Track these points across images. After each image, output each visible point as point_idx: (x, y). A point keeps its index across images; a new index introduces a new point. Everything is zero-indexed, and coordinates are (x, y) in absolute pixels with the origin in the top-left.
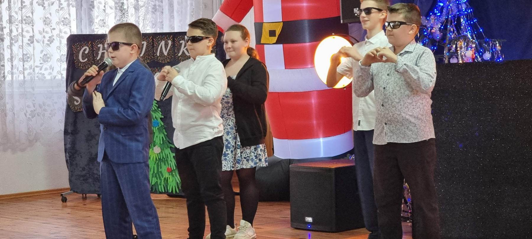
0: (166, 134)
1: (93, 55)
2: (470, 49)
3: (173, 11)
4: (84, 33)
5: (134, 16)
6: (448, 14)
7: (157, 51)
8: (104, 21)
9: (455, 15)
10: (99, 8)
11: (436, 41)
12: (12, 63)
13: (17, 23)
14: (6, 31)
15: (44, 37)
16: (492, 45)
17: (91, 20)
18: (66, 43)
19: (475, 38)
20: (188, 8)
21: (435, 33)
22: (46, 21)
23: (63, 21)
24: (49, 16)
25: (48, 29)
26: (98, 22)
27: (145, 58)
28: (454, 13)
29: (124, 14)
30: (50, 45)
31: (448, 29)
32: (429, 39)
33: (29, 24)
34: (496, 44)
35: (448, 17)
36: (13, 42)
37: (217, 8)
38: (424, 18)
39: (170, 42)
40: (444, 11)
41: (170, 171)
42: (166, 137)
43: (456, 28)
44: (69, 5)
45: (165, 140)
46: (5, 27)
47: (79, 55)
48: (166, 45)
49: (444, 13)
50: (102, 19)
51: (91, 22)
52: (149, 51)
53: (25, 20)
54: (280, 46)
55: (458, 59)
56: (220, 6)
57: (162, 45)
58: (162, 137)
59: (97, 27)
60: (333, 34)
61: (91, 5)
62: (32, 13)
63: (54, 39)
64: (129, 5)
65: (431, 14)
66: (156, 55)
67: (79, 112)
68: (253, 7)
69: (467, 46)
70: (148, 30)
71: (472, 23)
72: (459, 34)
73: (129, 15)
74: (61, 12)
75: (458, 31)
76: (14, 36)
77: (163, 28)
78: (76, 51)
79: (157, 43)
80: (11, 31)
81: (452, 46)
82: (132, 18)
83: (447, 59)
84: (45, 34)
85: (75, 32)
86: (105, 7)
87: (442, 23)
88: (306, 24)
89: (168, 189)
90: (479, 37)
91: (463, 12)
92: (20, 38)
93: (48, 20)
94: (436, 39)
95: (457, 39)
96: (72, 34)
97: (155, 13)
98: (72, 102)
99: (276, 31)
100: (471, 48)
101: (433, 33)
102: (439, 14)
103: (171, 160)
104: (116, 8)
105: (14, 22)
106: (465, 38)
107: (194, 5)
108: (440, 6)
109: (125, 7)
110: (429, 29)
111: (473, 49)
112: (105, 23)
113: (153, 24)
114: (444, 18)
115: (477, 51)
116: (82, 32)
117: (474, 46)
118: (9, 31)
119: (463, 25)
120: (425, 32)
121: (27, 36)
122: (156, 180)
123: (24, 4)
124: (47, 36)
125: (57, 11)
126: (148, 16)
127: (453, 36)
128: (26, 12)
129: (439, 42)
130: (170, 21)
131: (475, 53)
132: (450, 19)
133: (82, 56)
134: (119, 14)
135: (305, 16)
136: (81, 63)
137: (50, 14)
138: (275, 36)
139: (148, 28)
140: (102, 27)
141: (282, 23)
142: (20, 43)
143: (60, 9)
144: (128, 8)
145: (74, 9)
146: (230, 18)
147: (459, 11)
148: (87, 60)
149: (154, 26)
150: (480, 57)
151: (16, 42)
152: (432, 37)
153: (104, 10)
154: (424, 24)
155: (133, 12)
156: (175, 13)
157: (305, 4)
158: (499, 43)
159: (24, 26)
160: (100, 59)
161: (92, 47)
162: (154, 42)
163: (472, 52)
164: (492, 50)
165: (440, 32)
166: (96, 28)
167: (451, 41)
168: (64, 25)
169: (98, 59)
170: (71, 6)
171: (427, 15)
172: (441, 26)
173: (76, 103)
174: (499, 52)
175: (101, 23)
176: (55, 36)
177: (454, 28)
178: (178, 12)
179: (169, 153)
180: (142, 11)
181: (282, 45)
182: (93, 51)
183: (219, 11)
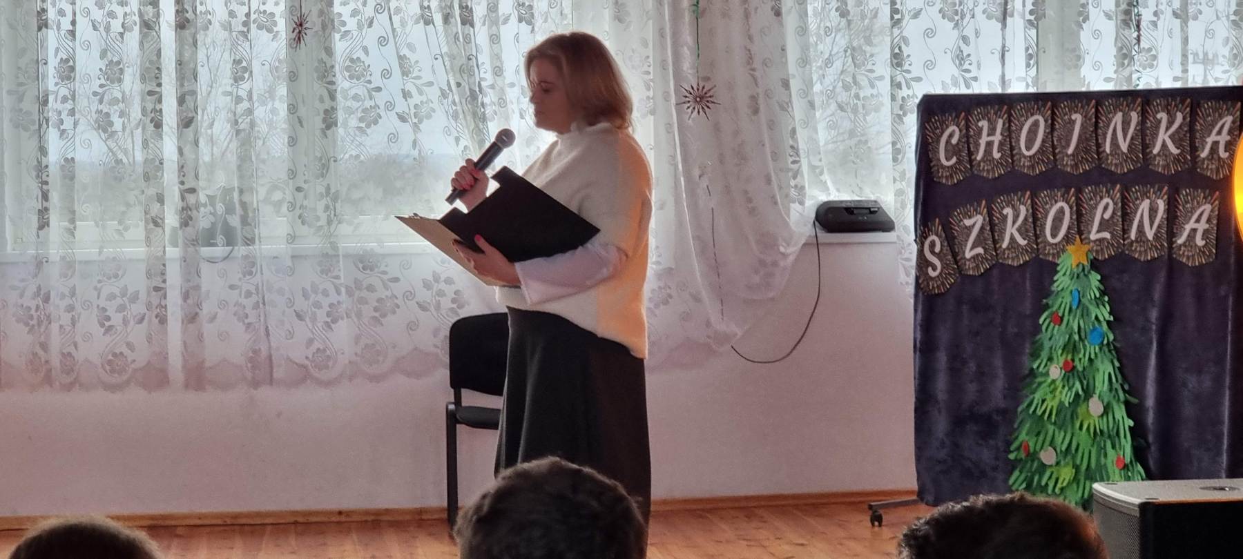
0: (1117, 364)
1: (969, 148)
7: (1105, 141)
27: (1078, 157)
39: (1135, 117)
41: (1121, 466)
42: (1117, 369)
45: (1114, 380)
47: (938, 149)
48: (1126, 124)
52: (1087, 139)
57: (1116, 124)
58: (1110, 374)
66: (1104, 151)
67: (936, 295)
78: (932, 138)
79: (1106, 117)
96: (929, 93)
98: (924, 269)
103: (1125, 439)
133: (946, 150)
136: (944, 167)
148: (956, 162)
160: (983, 158)
161: (968, 127)
162: (1099, 114)
169: (979, 158)
173: (931, 273)
179: (1123, 418)
182: (968, 136)
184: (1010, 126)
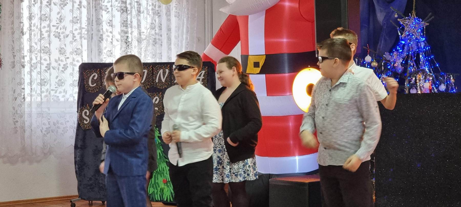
0: (162, 150)
2: (427, 81)
3: (171, 44)
4: (94, 62)
5: (137, 47)
6: (409, 51)
7: (156, 78)
8: (111, 52)
9: (415, 52)
10: (107, 40)
11: (398, 74)
12: (31, 86)
13: (36, 53)
14: (27, 59)
15: (59, 65)
16: (447, 78)
17: (100, 50)
18: (78, 70)
19: (432, 72)
20: (184, 42)
21: (397, 67)
22: (62, 51)
23: (76, 51)
24: (64, 46)
25: (63, 58)
26: (106, 53)
27: (145, 84)
28: (414, 50)
29: (128, 46)
30: (64, 71)
31: (409, 64)
32: (392, 72)
33: (46, 53)
34: (451, 77)
35: (409, 53)
36: (33, 68)
37: (208, 41)
38: (388, 53)
39: (167, 71)
40: (405, 48)
41: (165, 182)
42: (162, 152)
43: (415, 63)
44: (81, 38)
45: (161, 155)
46: (26, 56)
47: (89, 81)
48: (164, 73)
49: (405, 50)
50: (109, 50)
51: (100, 52)
52: (149, 78)
53: (43, 50)
54: (263, 76)
55: (417, 89)
56: (212, 40)
57: (160, 73)
58: (159, 153)
59: (105, 56)
60: (309, 66)
61: (100, 38)
62: (50, 44)
63: (68, 67)
64: (133, 38)
65: (394, 50)
66: (156, 82)
67: (87, 129)
68: (240, 42)
69: (425, 79)
70: (149, 60)
71: (430, 58)
72: (418, 68)
73: (133, 47)
74: (74, 43)
75: (417, 66)
76: (34, 63)
77: (161, 58)
79: (156, 71)
80: (31, 59)
81: (412, 78)
82: (135, 49)
83: (407, 89)
84: (60, 62)
85: (86, 60)
86: (112, 39)
87: (404, 59)
88: (286, 58)
89: (164, 198)
90: (435, 71)
91: (422, 49)
92: (39, 65)
93: (63, 51)
94: (397, 72)
95: (417, 73)
96: (83, 62)
97: (155, 45)
98: (82, 121)
99: (260, 63)
100: (429, 80)
101: (396, 66)
102: (401, 51)
103: (166, 173)
104: (122, 41)
105: (34, 52)
106: (423, 72)
107: (189, 38)
108: (402, 43)
109: (130, 40)
110: (392, 63)
111: (430, 81)
112: (112, 53)
113: (154, 55)
114: (405, 54)
115: (434, 83)
116: (92, 60)
117: (431, 78)
118: (29, 59)
119: (422, 60)
120: (389, 66)
121: (45, 63)
122: (153, 190)
123: (42, 36)
124: (62, 64)
125: (71, 43)
126: (149, 48)
127: (412, 70)
128: (45, 43)
129: (401, 74)
130: (168, 53)
131: (432, 85)
132: (410, 55)
134: (124, 45)
135: (285, 50)
137: (65, 45)
138: (259, 67)
139: (149, 58)
140: (109, 57)
141: (265, 56)
142: (38, 69)
143: (73, 40)
144: (132, 40)
145: (86, 41)
146: (220, 50)
147: (418, 48)
149: (154, 57)
150: (436, 89)
151: (35, 69)
152: (394, 70)
153: (112, 43)
154: (388, 59)
155: (137, 45)
156: (173, 46)
157: (285, 40)
158: (452, 77)
159: (42, 55)
162: (154, 70)
163: (429, 84)
164: (447, 82)
165: (402, 65)
166: (105, 58)
167: (411, 74)
168: (76, 54)
170: (83, 38)
171: (391, 52)
172: (403, 61)
174: (453, 84)
175: (109, 53)
176: (69, 64)
177: (414, 63)
178: (175, 45)
179: (165, 167)
180: (144, 43)
181: (264, 75)
183: (210, 44)
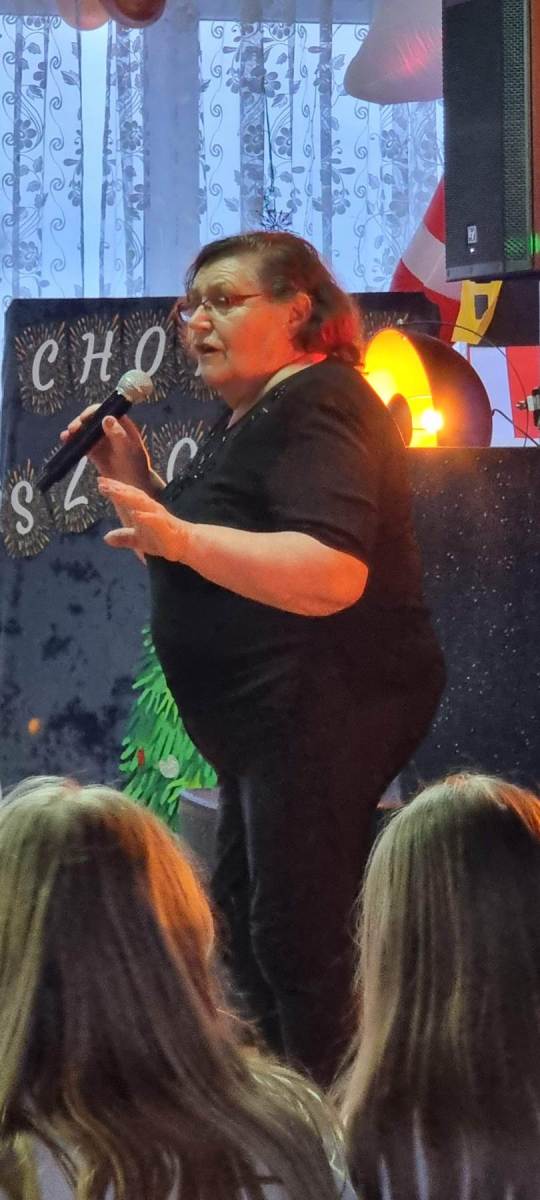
1: (70, 368)
47: (32, 370)
67: (27, 558)
78: (23, 355)
98: (11, 525)
133: (42, 373)
136: (38, 393)
148: (54, 386)
160: (88, 382)
161: (68, 341)
169: (82, 381)
173: (22, 530)
182: (69, 355)
184: (122, 341)
